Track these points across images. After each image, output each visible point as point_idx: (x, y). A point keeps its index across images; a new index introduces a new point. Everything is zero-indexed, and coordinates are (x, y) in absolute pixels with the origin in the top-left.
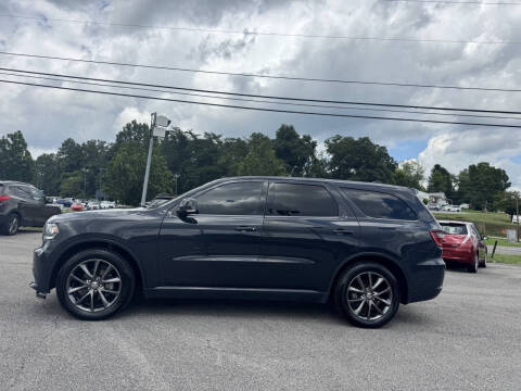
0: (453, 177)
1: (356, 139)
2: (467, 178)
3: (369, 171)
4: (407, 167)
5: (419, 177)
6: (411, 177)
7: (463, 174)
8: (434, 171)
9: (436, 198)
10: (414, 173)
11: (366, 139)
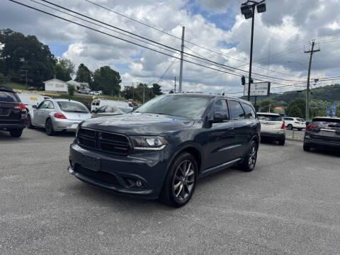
0: (91, 73)
1: (26, 36)
2: (99, 74)
3: (39, 62)
4: (62, 63)
5: (70, 71)
6: (65, 70)
7: (97, 71)
8: (80, 68)
9: (84, 86)
10: (67, 67)
11: (34, 37)
